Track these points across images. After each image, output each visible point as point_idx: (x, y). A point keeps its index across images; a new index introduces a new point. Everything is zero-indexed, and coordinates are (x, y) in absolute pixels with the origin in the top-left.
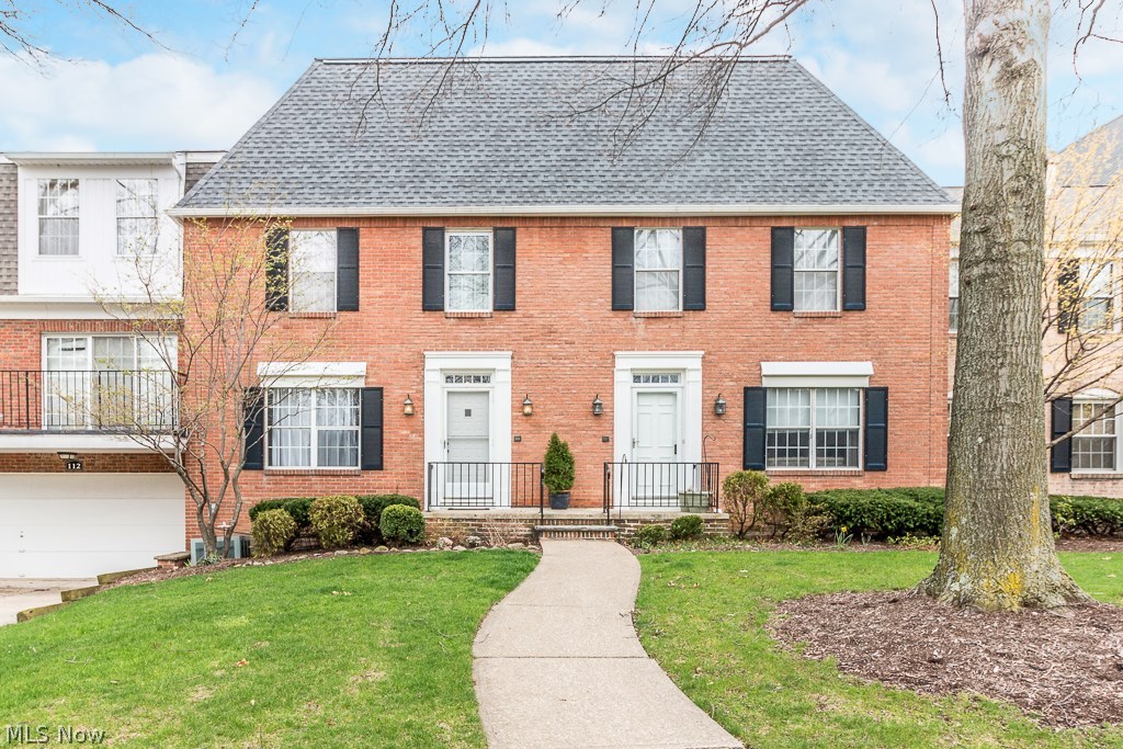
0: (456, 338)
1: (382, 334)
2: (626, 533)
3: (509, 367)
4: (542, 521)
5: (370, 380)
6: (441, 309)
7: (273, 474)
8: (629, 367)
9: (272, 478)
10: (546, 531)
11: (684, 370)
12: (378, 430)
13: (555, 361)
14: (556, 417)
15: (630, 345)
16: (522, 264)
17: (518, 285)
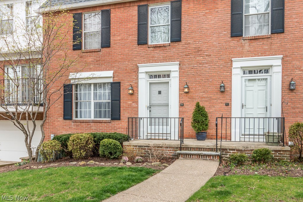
0: (153, 57)
1: (120, 57)
2: (228, 156)
3: (178, 69)
4: (181, 149)
5: (115, 79)
6: (146, 43)
7: (76, 122)
8: (240, 66)
9: (75, 123)
10: (182, 154)
11: (271, 66)
12: (118, 102)
13: (201, 65)
14: (202, 94)
15: (241, 54)
16: (185, 18)
17: (182, 29)
